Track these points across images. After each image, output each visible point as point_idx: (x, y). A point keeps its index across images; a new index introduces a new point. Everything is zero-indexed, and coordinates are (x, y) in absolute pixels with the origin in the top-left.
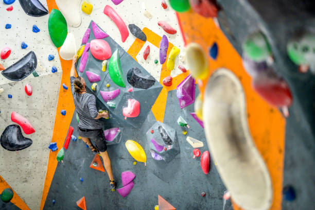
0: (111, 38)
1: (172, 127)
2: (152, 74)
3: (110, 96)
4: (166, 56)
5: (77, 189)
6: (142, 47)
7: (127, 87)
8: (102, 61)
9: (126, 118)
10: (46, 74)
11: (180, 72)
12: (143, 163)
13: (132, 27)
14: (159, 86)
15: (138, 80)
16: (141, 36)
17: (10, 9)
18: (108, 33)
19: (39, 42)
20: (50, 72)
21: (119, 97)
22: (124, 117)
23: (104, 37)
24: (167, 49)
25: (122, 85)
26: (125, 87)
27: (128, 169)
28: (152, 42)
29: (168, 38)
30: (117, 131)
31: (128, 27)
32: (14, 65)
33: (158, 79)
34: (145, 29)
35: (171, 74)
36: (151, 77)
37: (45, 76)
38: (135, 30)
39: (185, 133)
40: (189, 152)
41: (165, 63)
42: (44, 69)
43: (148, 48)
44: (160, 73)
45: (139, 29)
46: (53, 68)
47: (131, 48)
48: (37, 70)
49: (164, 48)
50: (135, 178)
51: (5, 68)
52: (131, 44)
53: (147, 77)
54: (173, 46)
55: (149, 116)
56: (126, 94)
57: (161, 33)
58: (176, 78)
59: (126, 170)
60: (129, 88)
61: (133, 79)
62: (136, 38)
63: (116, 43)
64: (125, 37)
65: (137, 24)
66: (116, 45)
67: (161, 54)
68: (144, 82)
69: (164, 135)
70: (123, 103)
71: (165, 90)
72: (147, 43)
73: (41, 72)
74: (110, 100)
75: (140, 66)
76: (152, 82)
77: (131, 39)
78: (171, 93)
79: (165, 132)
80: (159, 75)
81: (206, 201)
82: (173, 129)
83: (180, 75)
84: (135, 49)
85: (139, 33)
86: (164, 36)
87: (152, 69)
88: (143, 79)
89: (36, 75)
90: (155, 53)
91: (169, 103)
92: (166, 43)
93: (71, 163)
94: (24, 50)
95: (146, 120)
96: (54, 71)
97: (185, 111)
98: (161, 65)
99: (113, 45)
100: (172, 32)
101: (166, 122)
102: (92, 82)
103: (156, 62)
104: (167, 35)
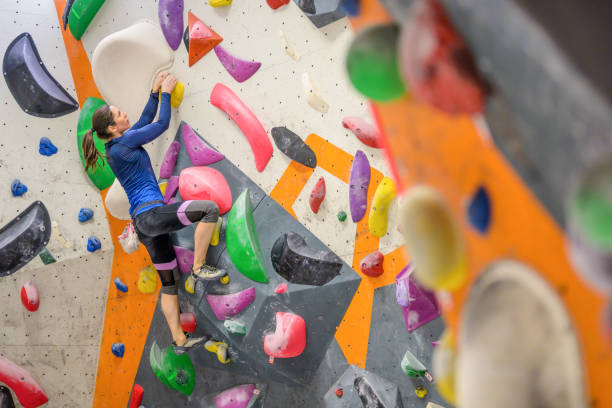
0: (229, 162)
1: (389, 379)
2: (333, 249)
3: (232, 306)
4: (365, 202)
6: (305, 181)
7: (273, 282)
9: (271, 360)
10: (75, 255)
13: (280, 133)
14: (351, 278)
15: (300, 263)
16: (303, 155)
18: (222, 151)
19: (56, 179)
20: (84, 251)
21: (255, 308)
22: (268, 356)
23: (213, 160)
24: (367, 184)
25: (259, 278)
26: (267, 283)
28: (331, 169)
29: (369, 158)
30: (251, 394)
31: (270, 135)
33: (349, 261)
34: (313, 137)
35: (381, 246)
36: (331, 254)
37: (70, 262)
38: (287, 141)
39: (421, 394)
41: (364, 220)
42: (69, 245)
43: (322, 182)
44: (352, 243)
45: (296, 140)
46: (90, 241)
47: (280, 183)
48: (51, 246)
49: (359, 182)
52: (279, 176)
53: (320, 256)
54: (382, 176)
55: (328, 353)
56: (270, 299)
57: (351, 146)
58: (393, 256)
60: (279, 285)
61: (286, 263)
62: (290, 160)
63: (242, 174)
64: (263, 159)
65: (293, 125)
66: (243, 180)
67: (353, 197)
68: (313, 268)
69: (370, 400)
70: (265, 323)
71: (367, 287)
72: (319, 172)
73: (61, 250)
74: (232, 315)
75: (303, 228)
76: (334, 266)
77: (280, 163)
78: (382, 293)
79: (370, 391)
80: (351, 248)
82: (390, 385)
83: (403, 248)
84: (290, 187)
85: (296, 147)
86: (360, 154)
87: (334, 236)
88: (310, 260)
89: (48, 260)
90: (339, 194)
91: (378, 319)
92: (365, 170)
94: (18, 199)
95: (323, 363)
96: (94, 246)
97: (418, 337)
98: (355, 225)
99: (235, 180)
100: (378, 143)
101: (372, 367)
102: (186, 272)
103: (343, 218)
104: (367, 150)
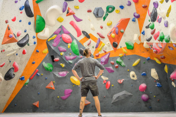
0: (71, 34)
4: (98, 46)
5: (34, 98)
6: (87, 40)
7: (80, 55)
8: (68, 43)
10: (32, 45)
11: (103, 52)
12: (78, 86)
14: (93, 56)
16: (88, 36)
17: (21, 13)
23: (68, 33)
25: (78, 55)
27: (69, 88)
28: (93, 39)
30: (67, 73)
31: (82, 32)
32: (21, 40)
34: (90, 34)
35: (99, 52)
40: (101, 81)
41: (97, 48)
43: (91, 41)
45: (87, 34)
46: (34, 42)
47: (82, 40)
49: (98, 42)
50: (72, 92)
51: (18, 41)
52: (82, 39)
54: (102, 42)
56: (79, 58)
57: (98, 37)
58: (101, 54)
59: (68, 88)
63: (74, 37)
64: (79, 35)
72: (90, 39)
74: (70, 60)
77: (82, 36)
80: (94, 52)
81: (105, 99)
83: (103, 53)
84: (84, 41)
86: (99, 38)
89: (28, 45)
90: (94, 44)
92: (100, 41)
93: (33, 86)
94: (25, 33)
98: (95, 49)
100: (103, 37)
102: (61, 51)
103: (93, 47)
104: (100, 38)
